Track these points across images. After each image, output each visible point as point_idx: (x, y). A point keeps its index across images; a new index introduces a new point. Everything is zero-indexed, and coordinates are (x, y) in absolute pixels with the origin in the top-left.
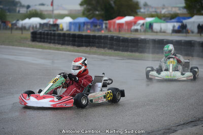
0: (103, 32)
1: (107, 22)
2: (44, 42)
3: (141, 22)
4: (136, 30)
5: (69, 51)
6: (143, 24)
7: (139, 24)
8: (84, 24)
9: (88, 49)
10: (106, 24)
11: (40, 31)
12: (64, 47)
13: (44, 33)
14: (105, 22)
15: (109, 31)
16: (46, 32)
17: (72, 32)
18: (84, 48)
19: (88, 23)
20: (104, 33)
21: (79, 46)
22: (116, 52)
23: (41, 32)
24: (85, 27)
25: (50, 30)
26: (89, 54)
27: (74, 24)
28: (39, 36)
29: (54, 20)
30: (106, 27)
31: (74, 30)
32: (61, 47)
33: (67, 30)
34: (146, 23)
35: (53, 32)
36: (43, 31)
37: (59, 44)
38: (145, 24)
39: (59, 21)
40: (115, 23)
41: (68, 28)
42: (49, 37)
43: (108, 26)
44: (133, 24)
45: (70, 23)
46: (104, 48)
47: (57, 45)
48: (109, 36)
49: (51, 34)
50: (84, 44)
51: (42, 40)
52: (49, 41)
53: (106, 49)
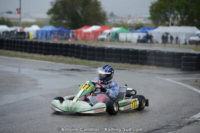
0: (70, 40)
1: (74, 31)
2: (11, 49)
3: (107, 31)
4: (103, 40)
5: (37, 59)
6: (109, 34)
7: (105, 33)
8: (51, 32)
9: (55, 57)
10: (73, 32)
11: (7, 38)
12: (31, 55)
13: (11, 40)
14: (72, 31)
15: (76, 39)
16: (13, 40)
17: (39, 41)
18: (51, 56)
19: (55, 31)
20: (70, 42)
21: (45, 54)
22: (83, 61)
23: (8, 40)
24: (52, 36)
25: (18, 38)
26: (56, 62)
27: (42, 32)
28: (6, 43)
29: (21, 28)
30: (73, 36)
31: (41, 39)
32: (28, 55)
33: (34, 39)
34: (113, 33)
35: (20, 40)
36: (10, 39)
37: (26, 51)
38: (111, 33)
39: (26, 30)
40: (81, 32)
41: (35, 36)
42: (16, 44)
43: (75, 35)
44: (100, 33)
45: (37, 31)
46: (71, 56)
47: (24, 53)
48: (76, 45)
49: (18, 42)
50: (51, 52)
51: (9, 48)
52: (16, 48)
53: (73, 57)
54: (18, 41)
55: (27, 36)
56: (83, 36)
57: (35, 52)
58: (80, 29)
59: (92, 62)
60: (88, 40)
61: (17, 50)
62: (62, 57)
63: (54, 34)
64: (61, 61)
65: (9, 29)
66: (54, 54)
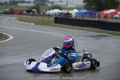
0: (96, 18)
1: (99, 12)
2: (62, 23)
4: (117, 18)
5: (77, 29)
7: (119, 14)
8: (85, 13)
9: (87, 28)
11: (60, 17)
12: (73, 27)
13: (62, 18)
14: (98, 12)
15: (100, 18)
16: (63, 18)
17: (78, 18)
18: (85, 27)
19: (87, 13)
20: (96, 19)
21: (82, 26)
22: (104, 30)
24: (86, 15)
25: (66, 17)
26: (88, 31)
27: (80, 13)
28: (59, 20)
29: (68, 11)
30: (98, 15)
31: (79, 17)
32: (71, 27)
33: (75, 17)
35: (67, 18)
36: (61, 17)
37: (70, 25)
39: (70, 12)
40: (104, 13)
41: (76, 16)
42: (65, 21)
44: (115, 14)
45: (77, 13)
46: (97, 28)
48: (101, 21)
50: (85, 25)
52: (65, 23)
53: (98, 28)
54: (66, 18)
55: (71, 16)
56: (104, 15)
57: (76, 25)
58: (103, 12)
59: (110, 31)
60: (108, 18)
61: (65, 24)
62: (92, 28)
64: (91, 31)
65: (61, 11)
66: (87, 27)
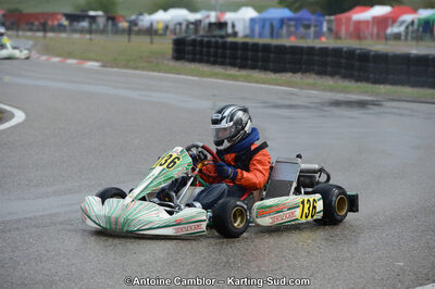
0: (324, 39)
1: (332, 18)
2: (201, 61)
3: (408, 18)
4: (397, 37)
5: (257, 82)
6: (413, 23)
7: (403, 22)
8: (282, 21)
9: (297, 77)
10: (329, 22)
11: (193, 37)
12: (244, 73)
13: (201, 42)
14: (327, 18)
15: (338, 37)
16: (206, 39)
17: (256, 40)
18: (290, 74)
19: (290, 19)
20: (326, 42)
21: (276, 71)
22: (359, 84)
23: (194, 40)
24: (284, 30)
25: (215, 36)
26: (302, 89)
27: (263, 21)
28: (190, 48)
29: (219, 13)
30: (330, 29)
31: (261, 36)
32: (238, 73)
33: (246, 36)
34: (419, 20)
35: (220, 40)
36: (199, 39)
37: (233, 65)
38: (416, 21)
39: (229, 17)
40: (349, 19)
41: (248, 31)
42: (212, 50)
43: (334, 26)
44: (390, 21)
45: (253, 20)
46: (332, 75)
47: (229, 68)
48: (345, 49)
49: (217, 45)
50: (288, 66)
51: (198, 57)
52: (212, 59)
53: (337, 77)
54: (216, 42)
55: (230, 30)
56: (351, 28)
57: (254, 68)
58: (344, 16)
59: (382, 86)
60: (365, 38)
61: (214, 63)
62: (314, 76)
63: (289, 26)
64: (313, 87)
65: (193, 17)
66: (294, 71)
